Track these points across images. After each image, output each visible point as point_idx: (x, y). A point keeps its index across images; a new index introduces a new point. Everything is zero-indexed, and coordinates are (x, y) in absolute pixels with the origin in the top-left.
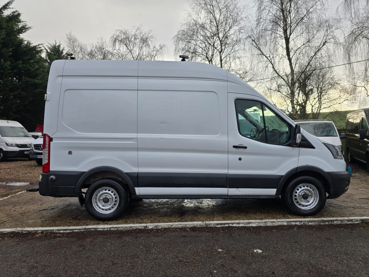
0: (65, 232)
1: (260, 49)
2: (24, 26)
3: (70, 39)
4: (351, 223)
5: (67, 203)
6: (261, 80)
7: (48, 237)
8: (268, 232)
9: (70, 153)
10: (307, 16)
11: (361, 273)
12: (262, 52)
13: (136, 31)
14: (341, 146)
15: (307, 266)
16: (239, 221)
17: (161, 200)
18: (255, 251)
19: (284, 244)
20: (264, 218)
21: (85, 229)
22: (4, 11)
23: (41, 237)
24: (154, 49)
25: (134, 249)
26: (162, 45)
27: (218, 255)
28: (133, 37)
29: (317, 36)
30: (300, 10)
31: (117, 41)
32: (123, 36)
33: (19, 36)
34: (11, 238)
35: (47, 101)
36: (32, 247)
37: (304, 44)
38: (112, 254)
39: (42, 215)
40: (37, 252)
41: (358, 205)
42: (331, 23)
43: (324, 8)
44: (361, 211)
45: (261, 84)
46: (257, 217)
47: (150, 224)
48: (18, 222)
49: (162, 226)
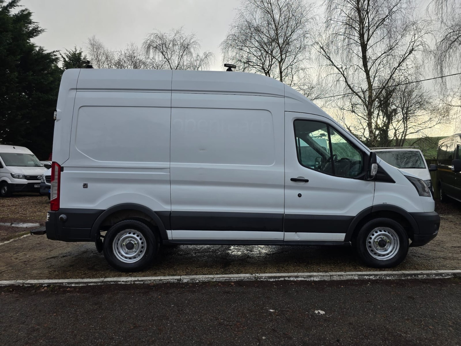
0: (77, 285)
1: (330, 58)
2: (35, 28)
3: (93, 45)
4: (441, 277)
5: (83, 249)
6: (330, 98)
7: (56, 292)
8: (334, 288)
9: (85, 186)
10: (389, 16)
11: (450, 342)
12: (332, 62)
13: (175, 35)
14: (430, 180)
15: (381, 332)
16: (297, 273)
17: (201, 246)
18: (316, 312)
19: (353, 304)
20: (329, 270)
21: (103, 282)
22: (10, 10)
23: (46, 292)
24: (197, 57)
25: (162, 308)
26: (207, 53)
27: (269, 316)
28: (172, 43)
29: (402, 42)
30: (380, 9)
31: (151, 47)
32: (159, 42)
33: (29, 40)
34: (9, 293)
35: (57, 121)
36: (35, 305)
37: (385, 53)
38: (134, 314)
39: (50, 264)
40: (40, 311)
41: (450, 255)
42: (420, 26)
43: (410, 7)
44: (454, 263)
45: (331, 102)
46: (321, 269)
47: (185, 277)
48: (20, 272)
49: (199, 279)
